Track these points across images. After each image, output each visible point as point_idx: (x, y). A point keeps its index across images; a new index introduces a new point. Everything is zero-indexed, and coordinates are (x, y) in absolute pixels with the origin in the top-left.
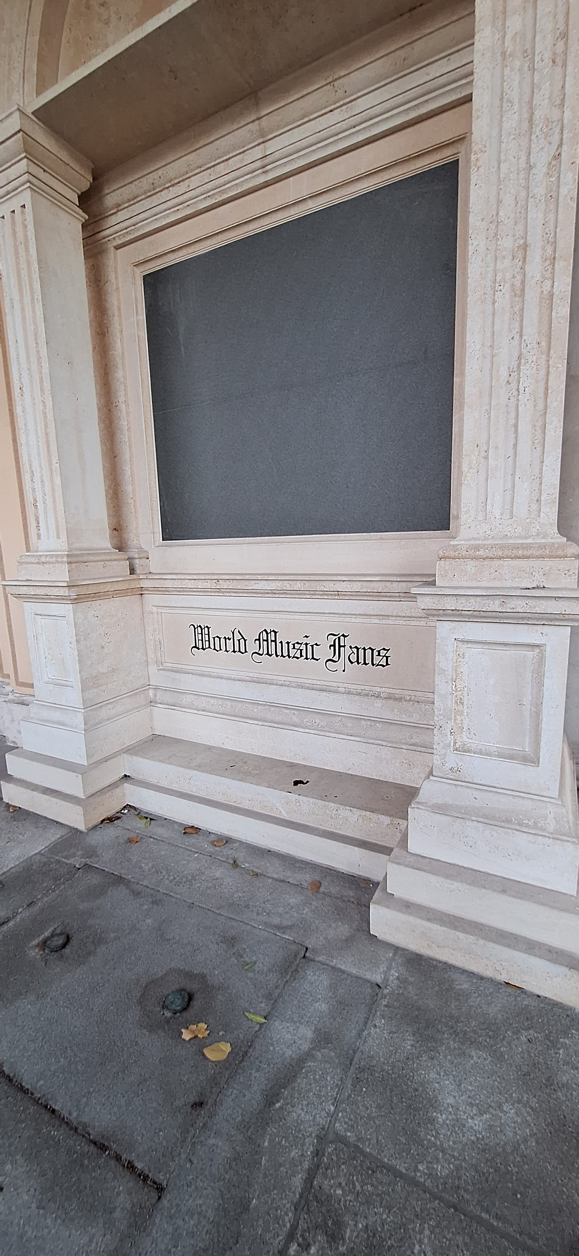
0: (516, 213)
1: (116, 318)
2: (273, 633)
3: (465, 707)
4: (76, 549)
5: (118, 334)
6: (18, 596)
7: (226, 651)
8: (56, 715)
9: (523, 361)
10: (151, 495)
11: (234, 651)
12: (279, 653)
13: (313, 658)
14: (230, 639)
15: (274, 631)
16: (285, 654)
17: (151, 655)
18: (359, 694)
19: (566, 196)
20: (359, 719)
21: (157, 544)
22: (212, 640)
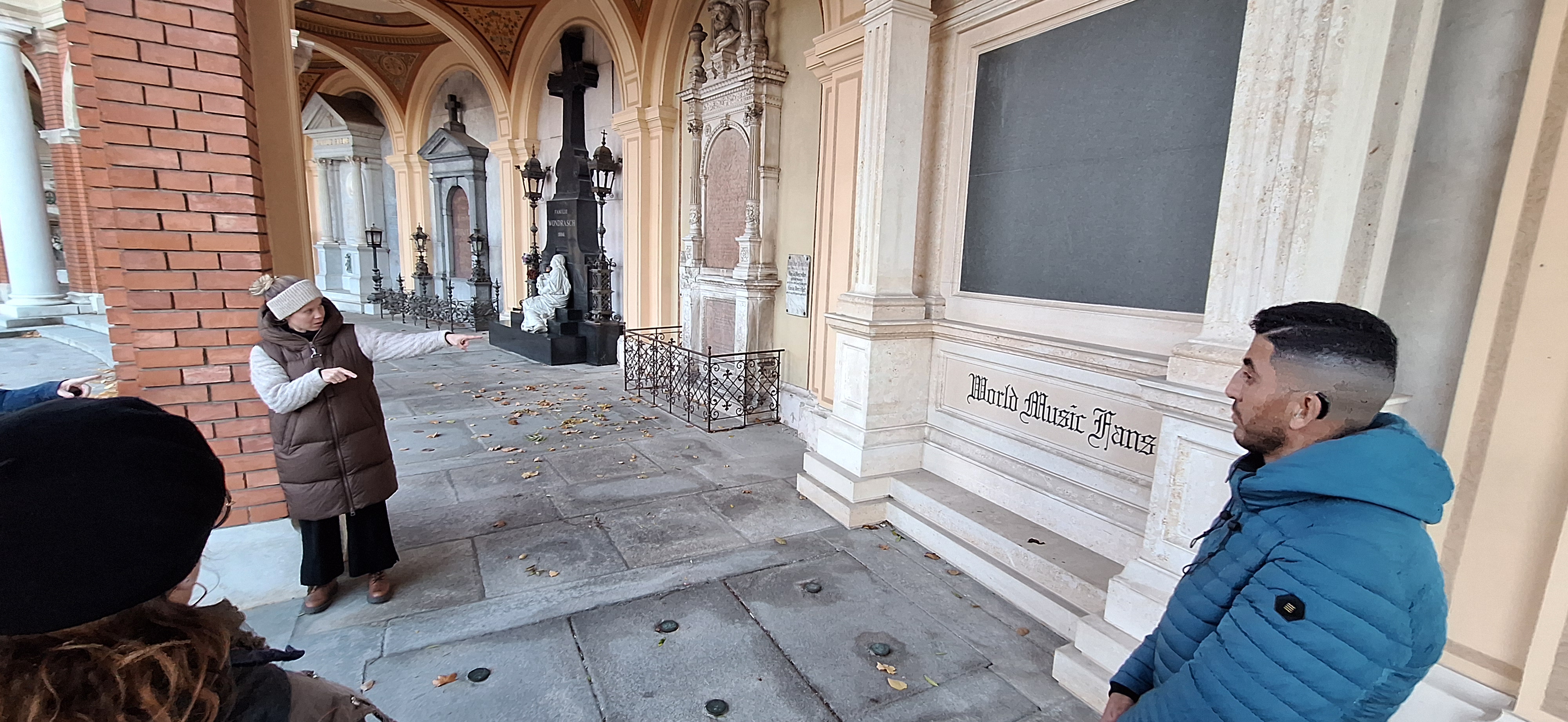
0: (1286, 49)
1: (950, 94)
2: (1043, 397)
3: (1183, 502)
4: (883, 295)
5: (949, 109)
6: (834, 327)
7: (998, 405)
8: (845, 431)
9: (1276, 183)
10: (956, 249)
11: (1005, 407)
12: (1046, 418)
13: (1077, 429)
14: (1003, 395)
15: (1044, 394)
16: (1051, 420)
17: (932, 394)
18: (1117, 475)
19: (1334, 37)
20: (1110, 499)
21: (954, 294)
22: (987, 392)
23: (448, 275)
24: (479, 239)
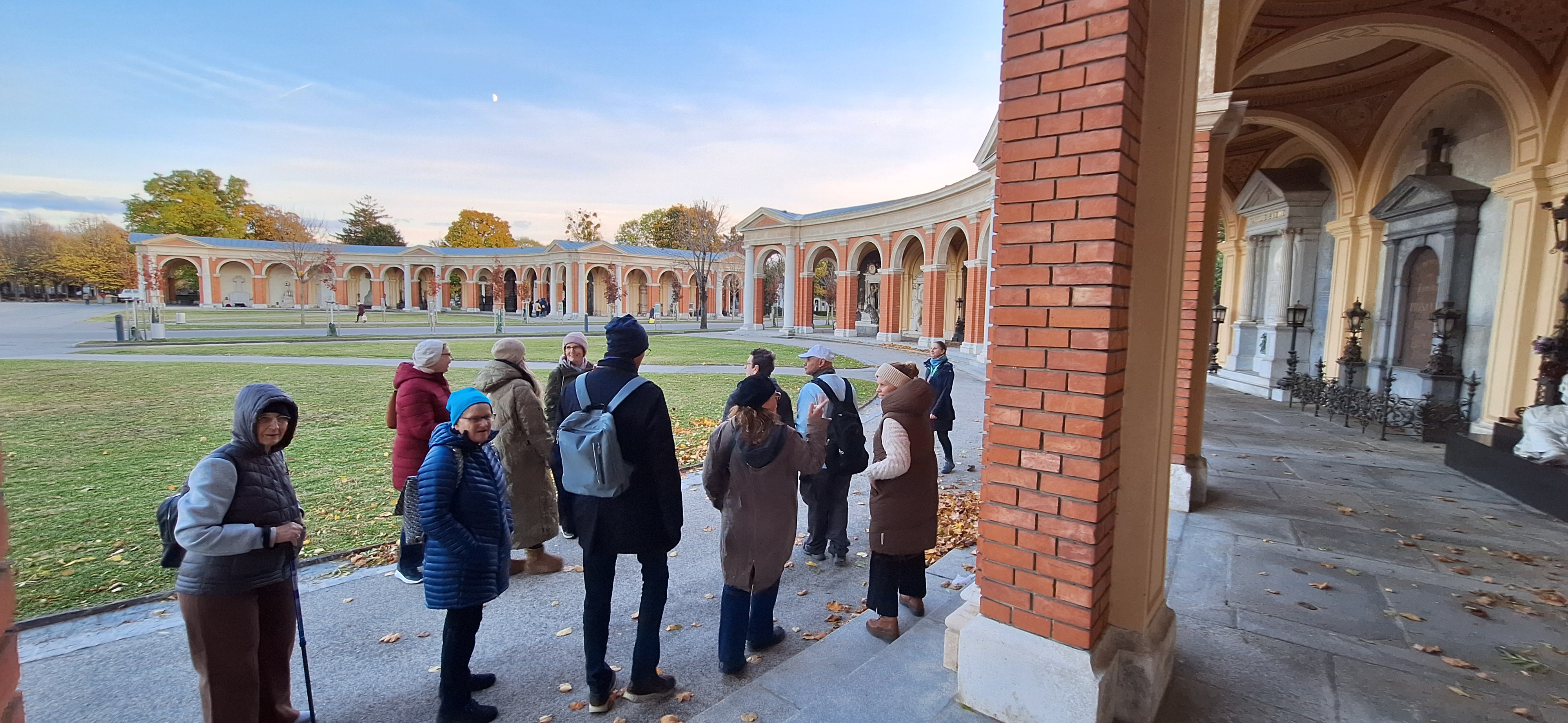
23: (1390, 362)
24: (1448, 316)
